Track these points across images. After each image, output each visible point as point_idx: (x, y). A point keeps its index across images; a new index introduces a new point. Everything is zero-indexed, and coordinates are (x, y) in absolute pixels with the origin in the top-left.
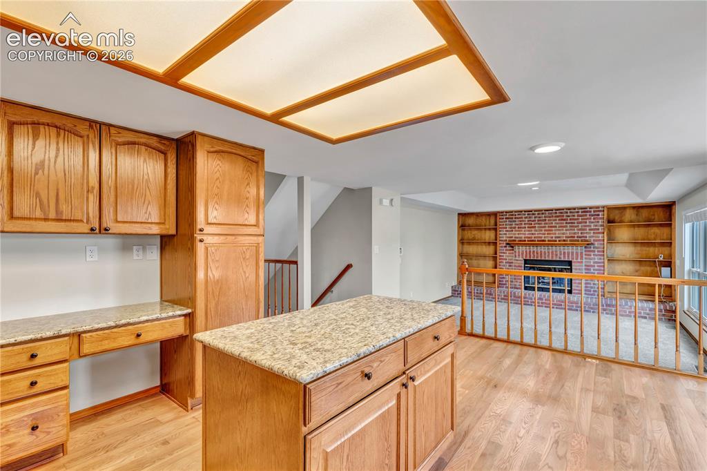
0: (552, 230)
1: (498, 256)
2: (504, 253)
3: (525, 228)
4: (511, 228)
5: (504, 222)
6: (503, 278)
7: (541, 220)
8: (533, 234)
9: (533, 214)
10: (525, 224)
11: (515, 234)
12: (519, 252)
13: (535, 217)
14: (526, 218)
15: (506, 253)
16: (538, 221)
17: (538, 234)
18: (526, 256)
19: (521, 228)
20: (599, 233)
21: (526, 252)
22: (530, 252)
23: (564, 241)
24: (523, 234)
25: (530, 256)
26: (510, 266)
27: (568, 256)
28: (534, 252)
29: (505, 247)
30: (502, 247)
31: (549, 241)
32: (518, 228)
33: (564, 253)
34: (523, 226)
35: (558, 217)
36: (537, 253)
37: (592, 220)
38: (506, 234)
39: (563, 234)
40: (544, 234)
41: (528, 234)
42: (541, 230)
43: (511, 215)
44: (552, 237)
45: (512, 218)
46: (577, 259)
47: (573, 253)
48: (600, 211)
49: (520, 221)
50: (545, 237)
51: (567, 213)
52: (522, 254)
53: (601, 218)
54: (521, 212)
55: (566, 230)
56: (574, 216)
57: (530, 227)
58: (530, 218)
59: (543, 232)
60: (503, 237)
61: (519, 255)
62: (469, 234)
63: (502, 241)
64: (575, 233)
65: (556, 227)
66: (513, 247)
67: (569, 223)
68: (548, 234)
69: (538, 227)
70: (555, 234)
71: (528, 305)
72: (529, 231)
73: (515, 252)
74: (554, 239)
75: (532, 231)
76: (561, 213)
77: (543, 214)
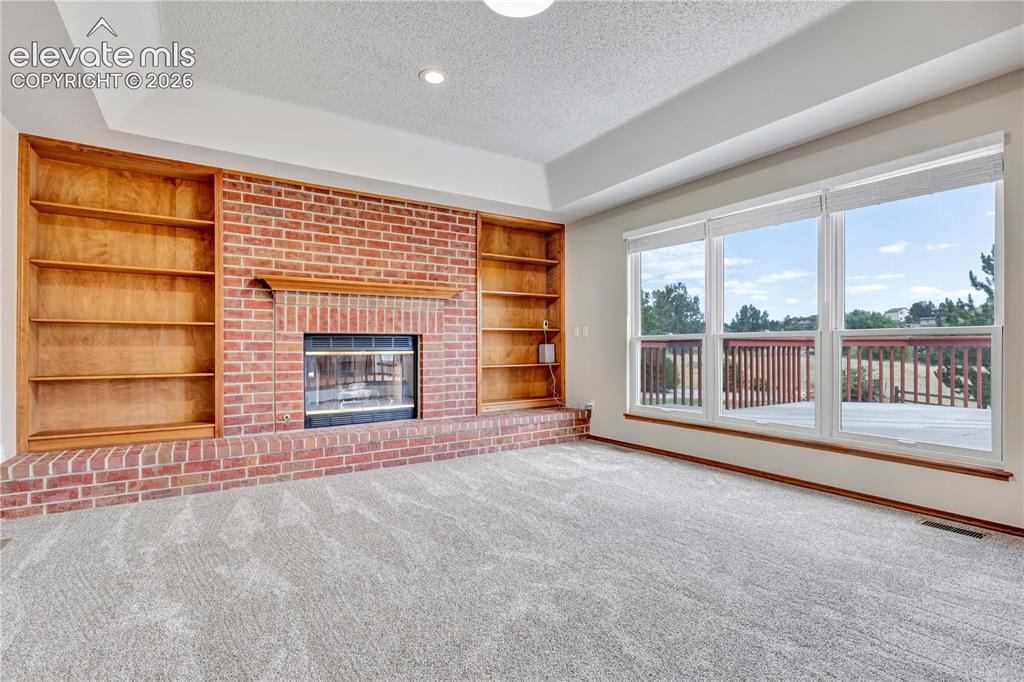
0: (377, 254)
1: (219, 322)
2: (240, 314)
3: (308, 237)
4: (264, 232)
5: (242, 208)
6: (239, 399)
7: (350, 223)
8: (329, 259)
9: (331, 201)
10: (307, 226)
11: (275, 254)
12: (291, 312)
13: (337, 212)
14: (311, 208)
15: (248, 315)
16: (345, 222)
17: (344, 260)
18: (313, 323)
19: (296, 236)
20: (467, 271)
21: (313, 310)
22: (324, 311)
23: (405, 283)
24: (302, 256)
25: (324, 323)
26: (261, 357)
27: (415, 324)
28: (334, 311)
29: (246, 293)
30: (232, 293)
31: (370, 280)
32: (289, 235)
33: (407, 314)
34: (302, 231)
35: (391, 219)
36: (344, 316)
37: (457, 241)
38: (246, 251)
39: (403, 266)
40: (360, 262)
41: (318, 258)
42: (353, 252)
43: (267, 190)
44: (378, 274)
45: (268, 202)
46: (432, 330)
47: (423, 314)
48: (469, 222)
49: (295, 215)
50: (361, 272)
51: (410, 213)
52: (302, 317)
53: (470, 239)
54: (298, 187)
55: (410, 257)
56: (424, 224)
57: (324, 239)
58: (322, 209)
59: (357, 256)
60: (236, 261)
61: (291, 322)
62: (73, 243)
63: (233, 272)
64: (426, 267)
65: (386, 246)
66: (271, 294)
67: (415, 241)
68: (369, 263)
69: (344, 240)
70: (385, 264)
71: (340, 471)
72: (319, 249)
73: (280, 311)
74: (382, 277)
75: (327, 249)
76: (398, 211)
77: (356, 204)
